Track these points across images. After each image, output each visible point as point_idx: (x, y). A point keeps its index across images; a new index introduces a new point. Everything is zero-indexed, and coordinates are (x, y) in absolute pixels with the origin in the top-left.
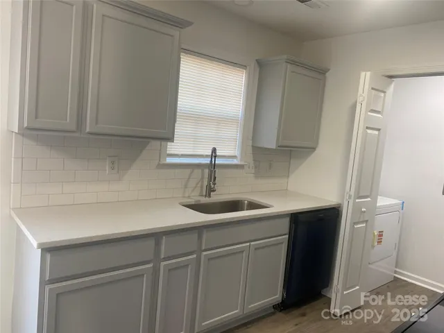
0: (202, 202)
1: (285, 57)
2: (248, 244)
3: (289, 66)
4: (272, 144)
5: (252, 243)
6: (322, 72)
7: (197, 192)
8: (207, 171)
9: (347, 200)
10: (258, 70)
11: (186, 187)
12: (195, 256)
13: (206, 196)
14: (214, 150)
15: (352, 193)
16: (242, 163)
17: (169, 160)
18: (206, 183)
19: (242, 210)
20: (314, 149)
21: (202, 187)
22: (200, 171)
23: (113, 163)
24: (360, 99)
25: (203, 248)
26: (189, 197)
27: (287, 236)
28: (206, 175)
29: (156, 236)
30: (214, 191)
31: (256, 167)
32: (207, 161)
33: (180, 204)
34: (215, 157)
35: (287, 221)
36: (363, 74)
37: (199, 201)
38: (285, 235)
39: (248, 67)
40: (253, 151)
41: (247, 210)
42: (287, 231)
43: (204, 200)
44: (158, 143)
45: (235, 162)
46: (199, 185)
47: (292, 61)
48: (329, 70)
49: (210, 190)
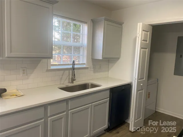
0: (69, 86)
1: (104, 17)
2: (91, 104)
3: (106, 22)
4: (100, 58)
5: (93, 104)
6: (121, 24)
7: (67, 81)
8: (71, 71)
9: (134, 80)
10: (92, 24)
11: (61, 79)
12: (65, 113)
13: (71, 83)
14: (74, 62)
15: (137, 77)
16: (88, 67)
17: (52, 68)
18: (71, 77)
19: (88, 88)
20: (119, 58)
21: (69, 79)
22: (68, 71)
23: (24, 70)
24: (138, 35)
25: (69, 109)
26: (63, 84)
27: (109, 98)
28: (71, 73)
29: (45, 106)
30: (75, 80)
31: (94, 68)
32: (71, 67)
33: (58, 88)
34: (74, 65)
35: (108, 92)
36: (139, 24)
37: (68, 85)
38: (108, 98)
39: (88, 23)
40: (92, 61)
41: (91, 88)
42: (109, 96)
43: (71, 85)
44: (46, 60)
45: (84, 66)
46: (68, 78)
47: (107, 19)
48: (123, 23)
49: (73, 80)
